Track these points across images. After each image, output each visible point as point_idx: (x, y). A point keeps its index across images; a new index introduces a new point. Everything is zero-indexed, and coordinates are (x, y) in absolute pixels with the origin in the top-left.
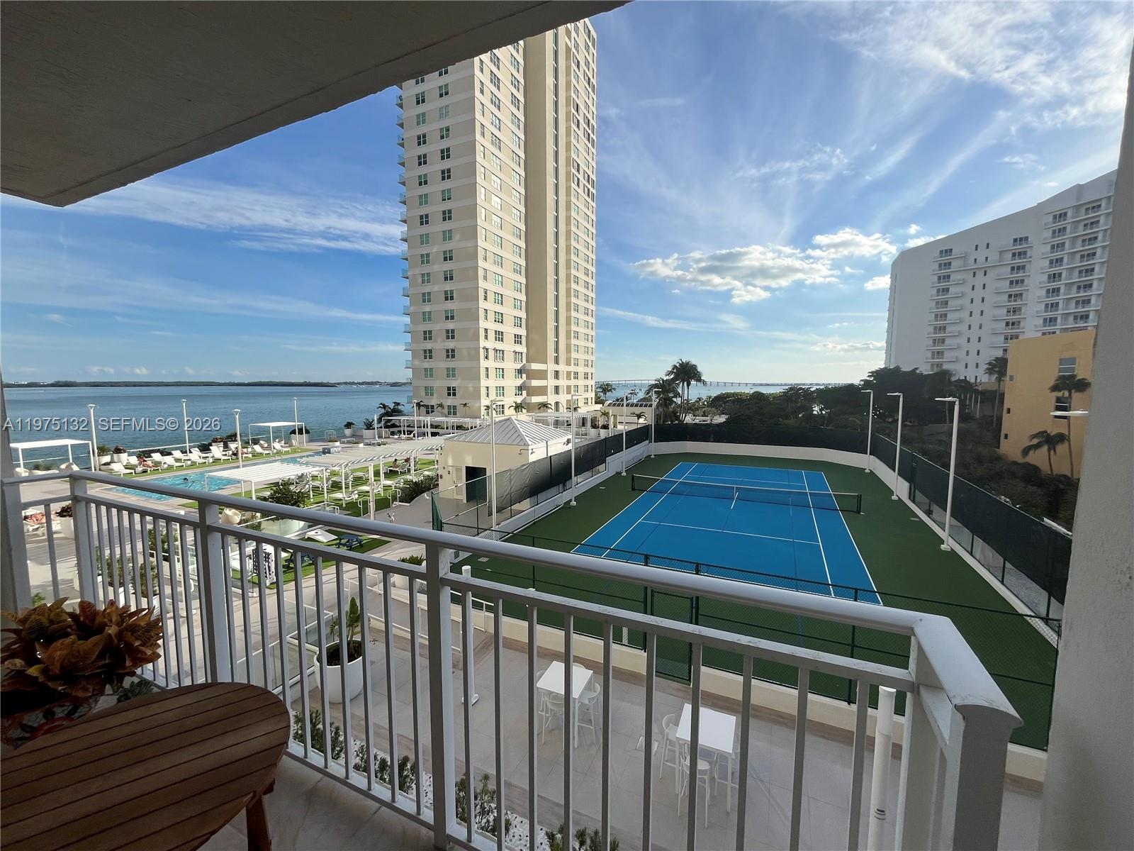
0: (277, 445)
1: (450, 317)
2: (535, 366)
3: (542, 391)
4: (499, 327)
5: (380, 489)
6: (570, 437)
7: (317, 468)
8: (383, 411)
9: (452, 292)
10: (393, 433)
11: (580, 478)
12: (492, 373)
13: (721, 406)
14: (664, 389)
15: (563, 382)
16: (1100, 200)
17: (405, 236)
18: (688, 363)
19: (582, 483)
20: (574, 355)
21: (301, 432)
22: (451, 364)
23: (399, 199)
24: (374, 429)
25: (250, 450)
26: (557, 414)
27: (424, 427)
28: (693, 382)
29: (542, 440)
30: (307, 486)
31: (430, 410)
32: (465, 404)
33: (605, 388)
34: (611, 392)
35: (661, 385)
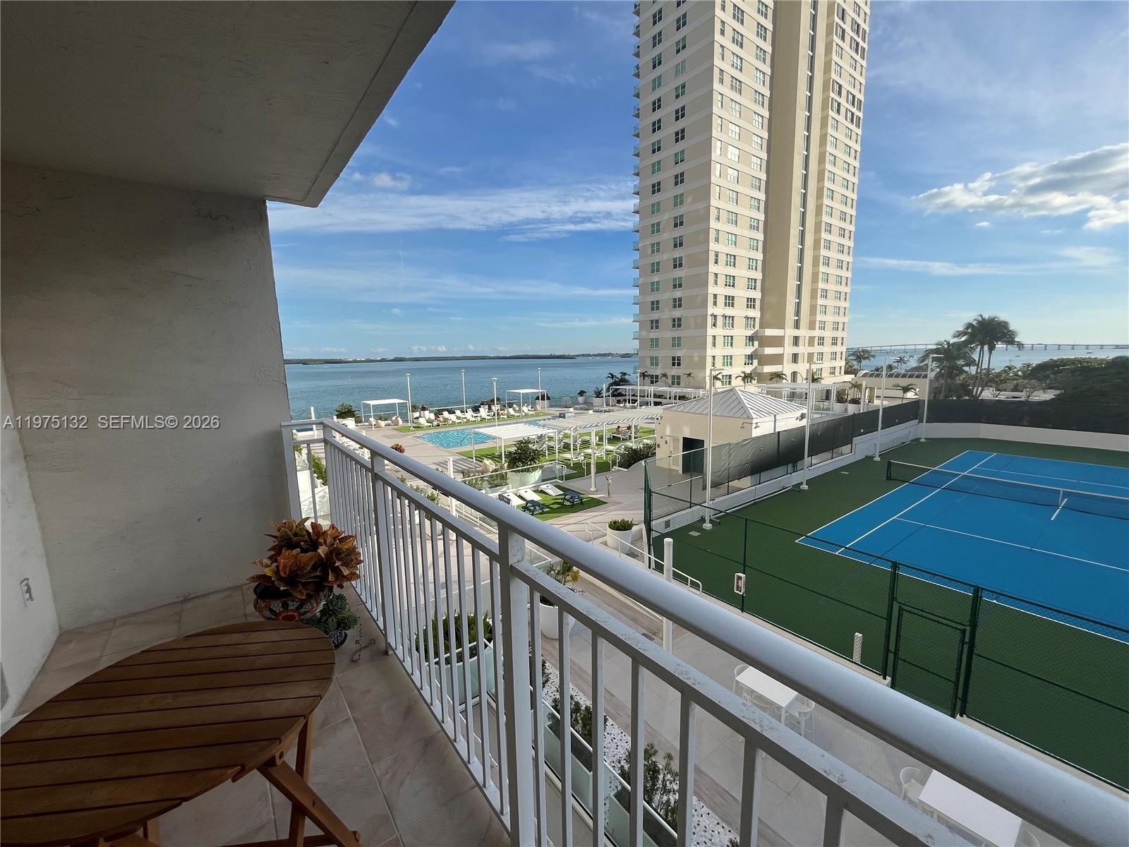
0: (525, 409)
1: (677, 285)
2: (769, 332)
3: (778, 359)
4: (730, 291)
5: (603, 453)
6: (805, 411)
7: (551, 430)
8: (611, 381)
9: (681, 259)
10: (619, 402)
11: (815, 460)
12: (719, 341)
13: (1047, 377)
14: (949, 356)
15: (803, 349)
17: (637, 208)
18: (992, 320)
19: (817, 465)
20: (819, 317)
21: (543, 398)
22: (677, 333)
23: (633, 172)
24: (602, 397)
25: (506, 412)
26: (793, 385)
27: (648, 397)
28: (999, 346)
29: (769, 413)
30: (544, 446)
31: (654, 380)
32: (690, 374)
33: (860, 355)
34: (868, 360)
35: (945, 350)
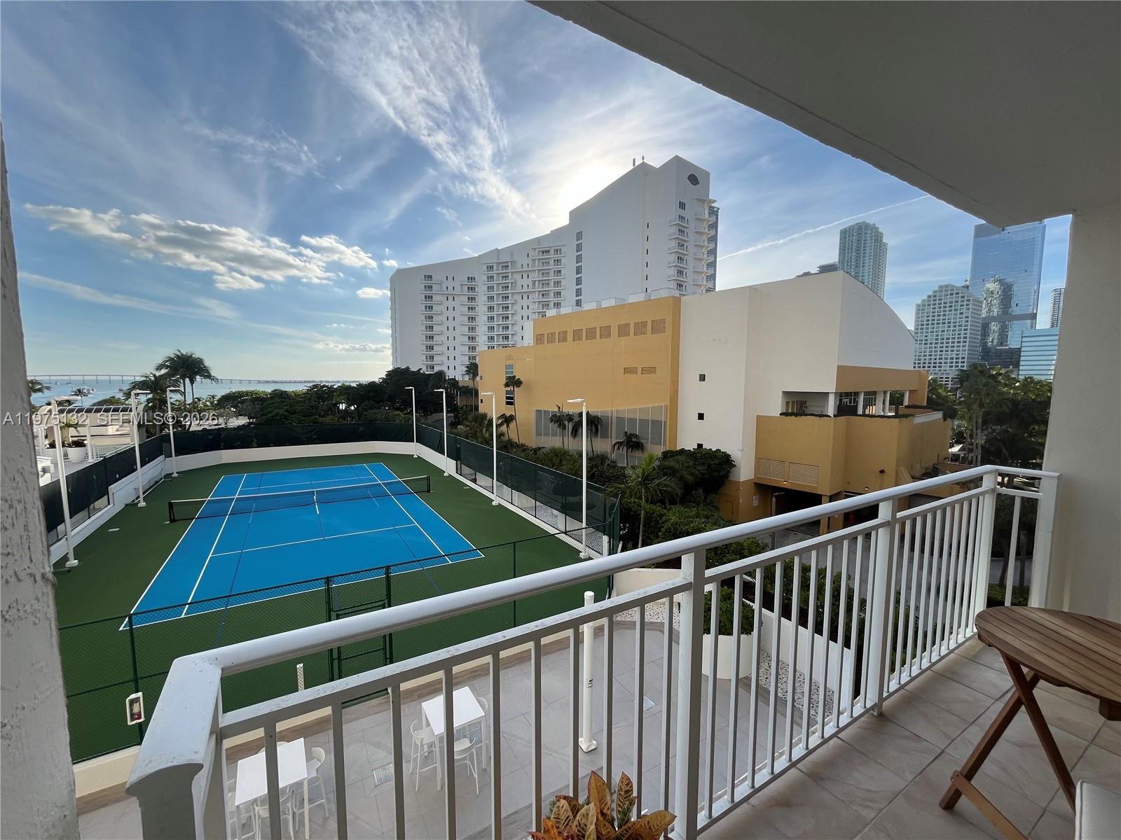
16: (508, 262)
18: (188, 356)
28: (199, 379)
34: (41, 393)
35: (152, 382)
